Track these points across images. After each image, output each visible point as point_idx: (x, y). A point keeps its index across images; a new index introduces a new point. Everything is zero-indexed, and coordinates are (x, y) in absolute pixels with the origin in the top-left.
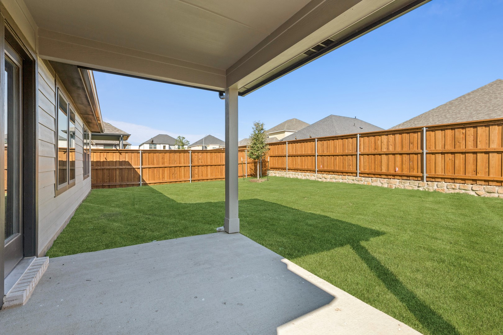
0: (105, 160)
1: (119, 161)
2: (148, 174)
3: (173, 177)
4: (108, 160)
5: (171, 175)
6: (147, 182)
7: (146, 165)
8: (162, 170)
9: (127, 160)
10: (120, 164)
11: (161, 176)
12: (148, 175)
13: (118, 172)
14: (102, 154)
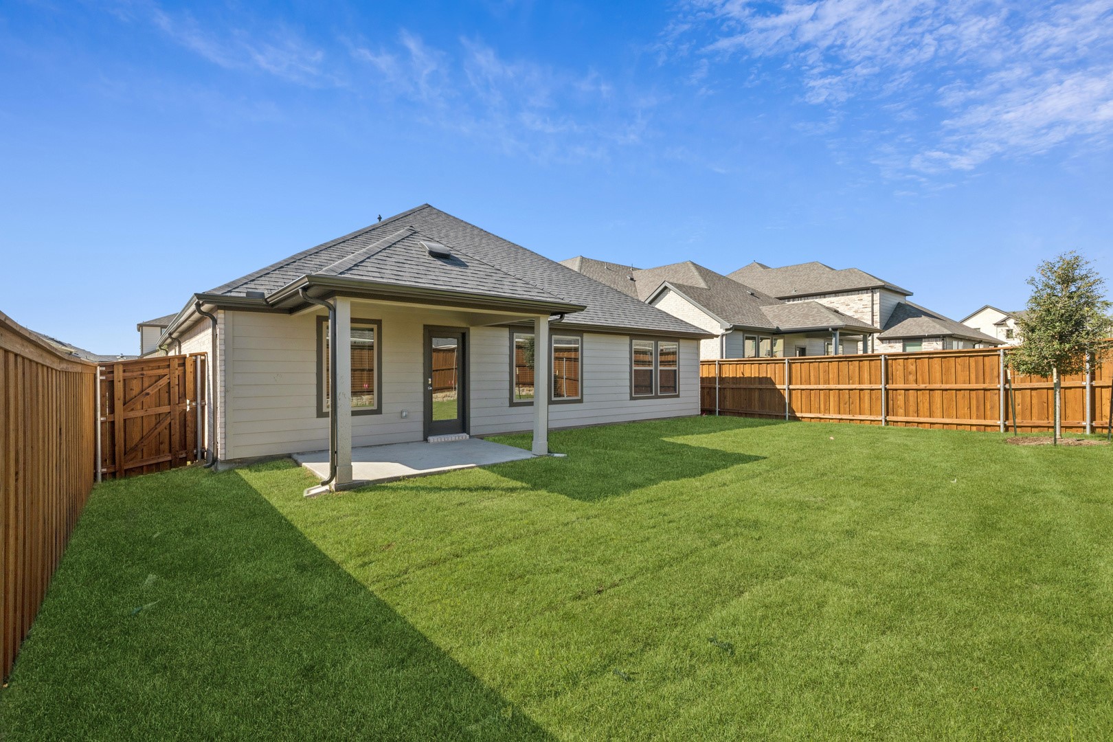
0: (742, 376)
1: (759, 377)
2: (800, 401)
3: (845, 410)
4: (745, 376)
5: (842, 405)
6: (798, 415)
7: (796, 384)
8: (825, 395)
9: (769, 376)
10: (760, 381)
11: (822, 406)
12: (799, 403)
13: (757, 394)
14: (738, 366)
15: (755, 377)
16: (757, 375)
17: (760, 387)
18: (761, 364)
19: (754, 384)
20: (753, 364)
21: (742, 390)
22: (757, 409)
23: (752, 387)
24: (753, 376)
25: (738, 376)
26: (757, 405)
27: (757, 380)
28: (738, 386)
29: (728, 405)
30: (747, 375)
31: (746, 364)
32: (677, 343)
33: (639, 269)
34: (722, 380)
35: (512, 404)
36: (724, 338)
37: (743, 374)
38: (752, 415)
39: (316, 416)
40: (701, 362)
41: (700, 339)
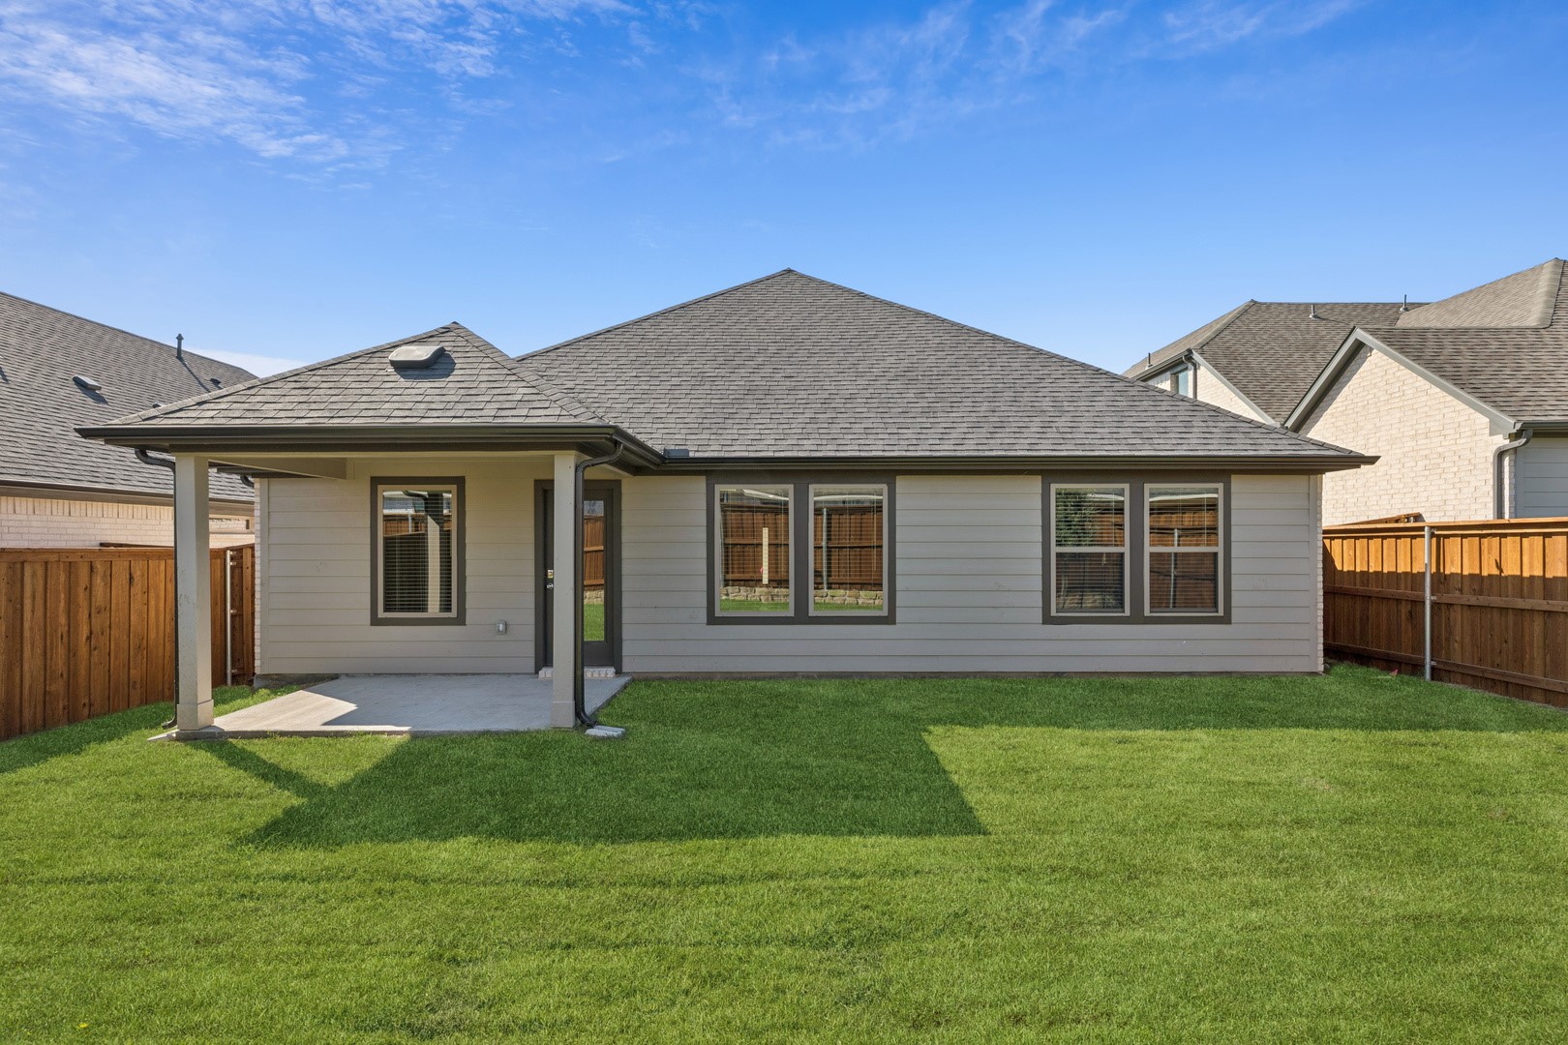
0: (1496, 572)
13: (1537, 626)
15: (1532, 577)
16: (1538, 572)
17: (1544, 605)
18: (1549, 535)
19: (1531, 596)
20: (1527, 535)
21: (1496, 614)
22: (1538, 676)
23: (1520, 604)
24: (1526, 574)
25: (1485, 573)
26: (1538, 662)
27: (1539, 587)
28: (1483, 600)
29: (1460, 654)
30: (1511, 569)
31: (1505, 535)
32: (1220, 486)
33: (1420, 305)
34: (1441, 580)
35: (713, 620)
36: (1506, 461)
37: (1499, 567)
38: (1521, 690)
39: (369, 622)
40: (1325, 532)
41: (1323, 472)
